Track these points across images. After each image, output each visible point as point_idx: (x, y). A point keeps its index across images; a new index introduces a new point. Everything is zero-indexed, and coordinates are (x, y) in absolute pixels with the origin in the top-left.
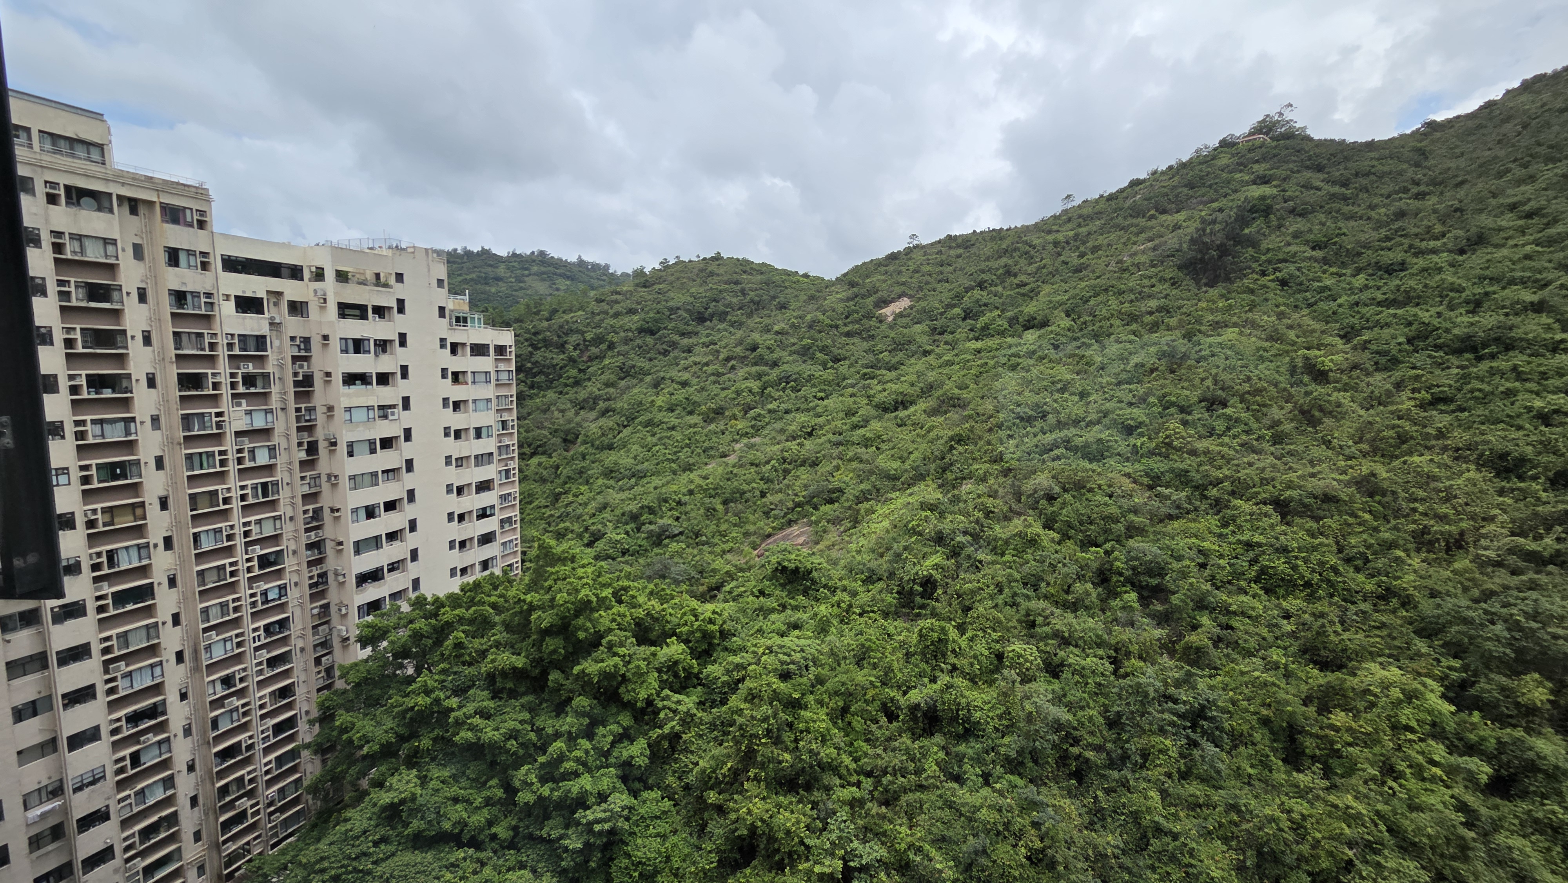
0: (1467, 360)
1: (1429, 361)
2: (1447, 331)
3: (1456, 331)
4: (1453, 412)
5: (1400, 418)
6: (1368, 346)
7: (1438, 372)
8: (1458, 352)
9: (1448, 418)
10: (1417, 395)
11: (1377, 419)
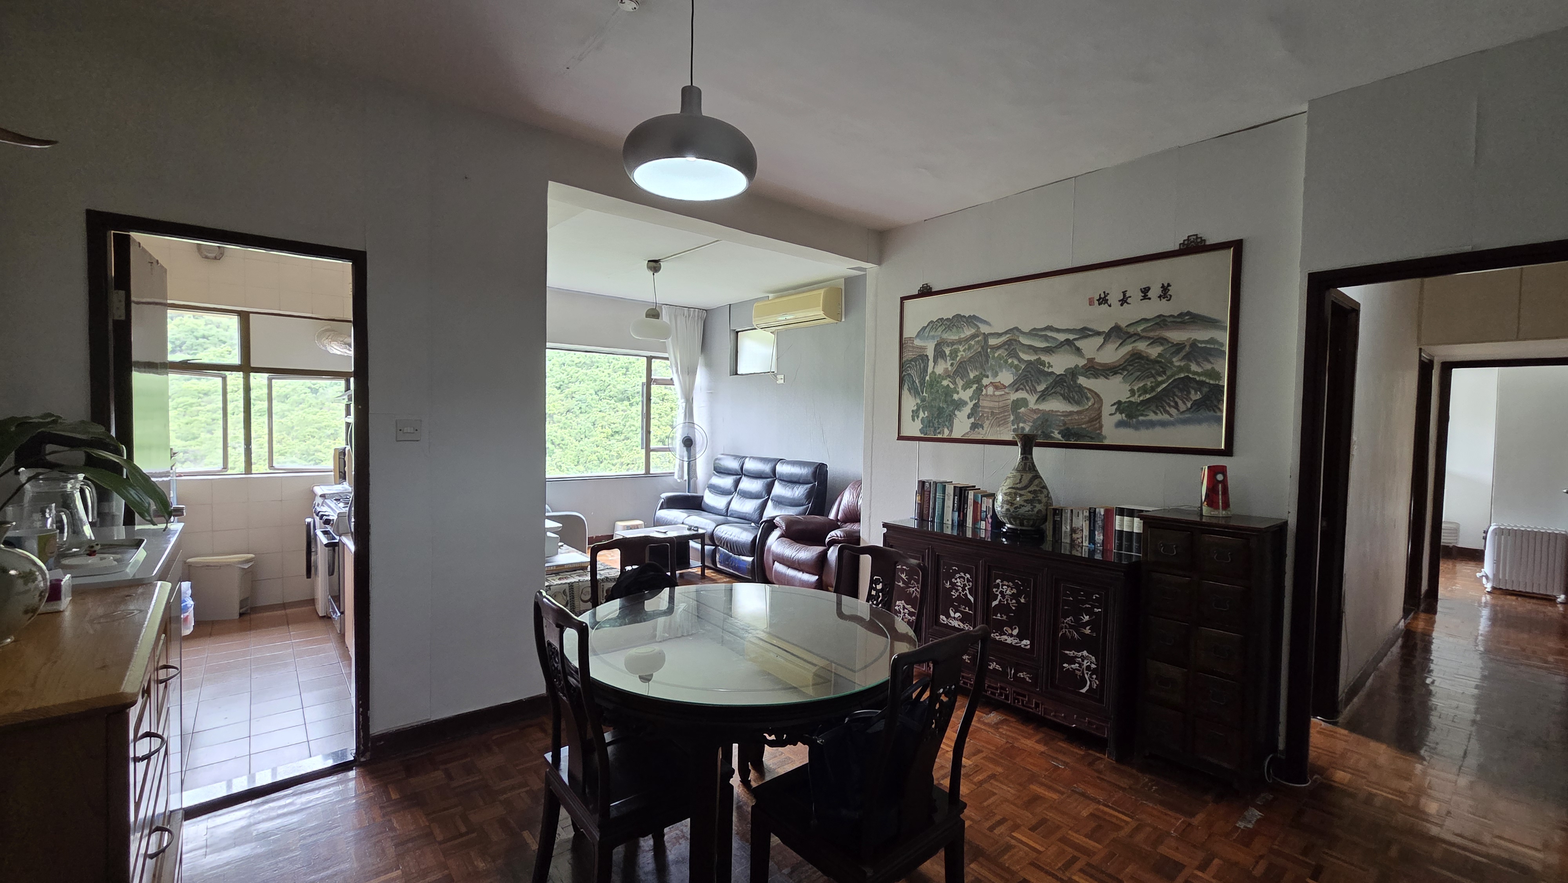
0: (626, 406)
1: (608, 407)
2: (614, 386)
3: (618, 387)
4: (623, 440)
5: (597, 446)
6: (574, 395)
7: (612, 413)
8: (622, 400)
9: (621, 444)
10: (604, 430)
11: (586, 447)
